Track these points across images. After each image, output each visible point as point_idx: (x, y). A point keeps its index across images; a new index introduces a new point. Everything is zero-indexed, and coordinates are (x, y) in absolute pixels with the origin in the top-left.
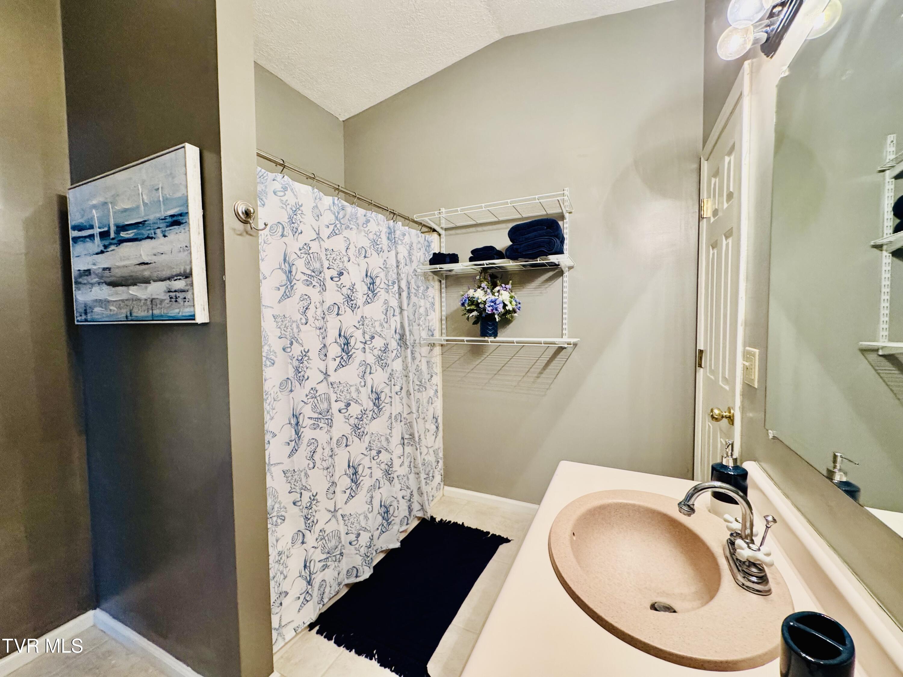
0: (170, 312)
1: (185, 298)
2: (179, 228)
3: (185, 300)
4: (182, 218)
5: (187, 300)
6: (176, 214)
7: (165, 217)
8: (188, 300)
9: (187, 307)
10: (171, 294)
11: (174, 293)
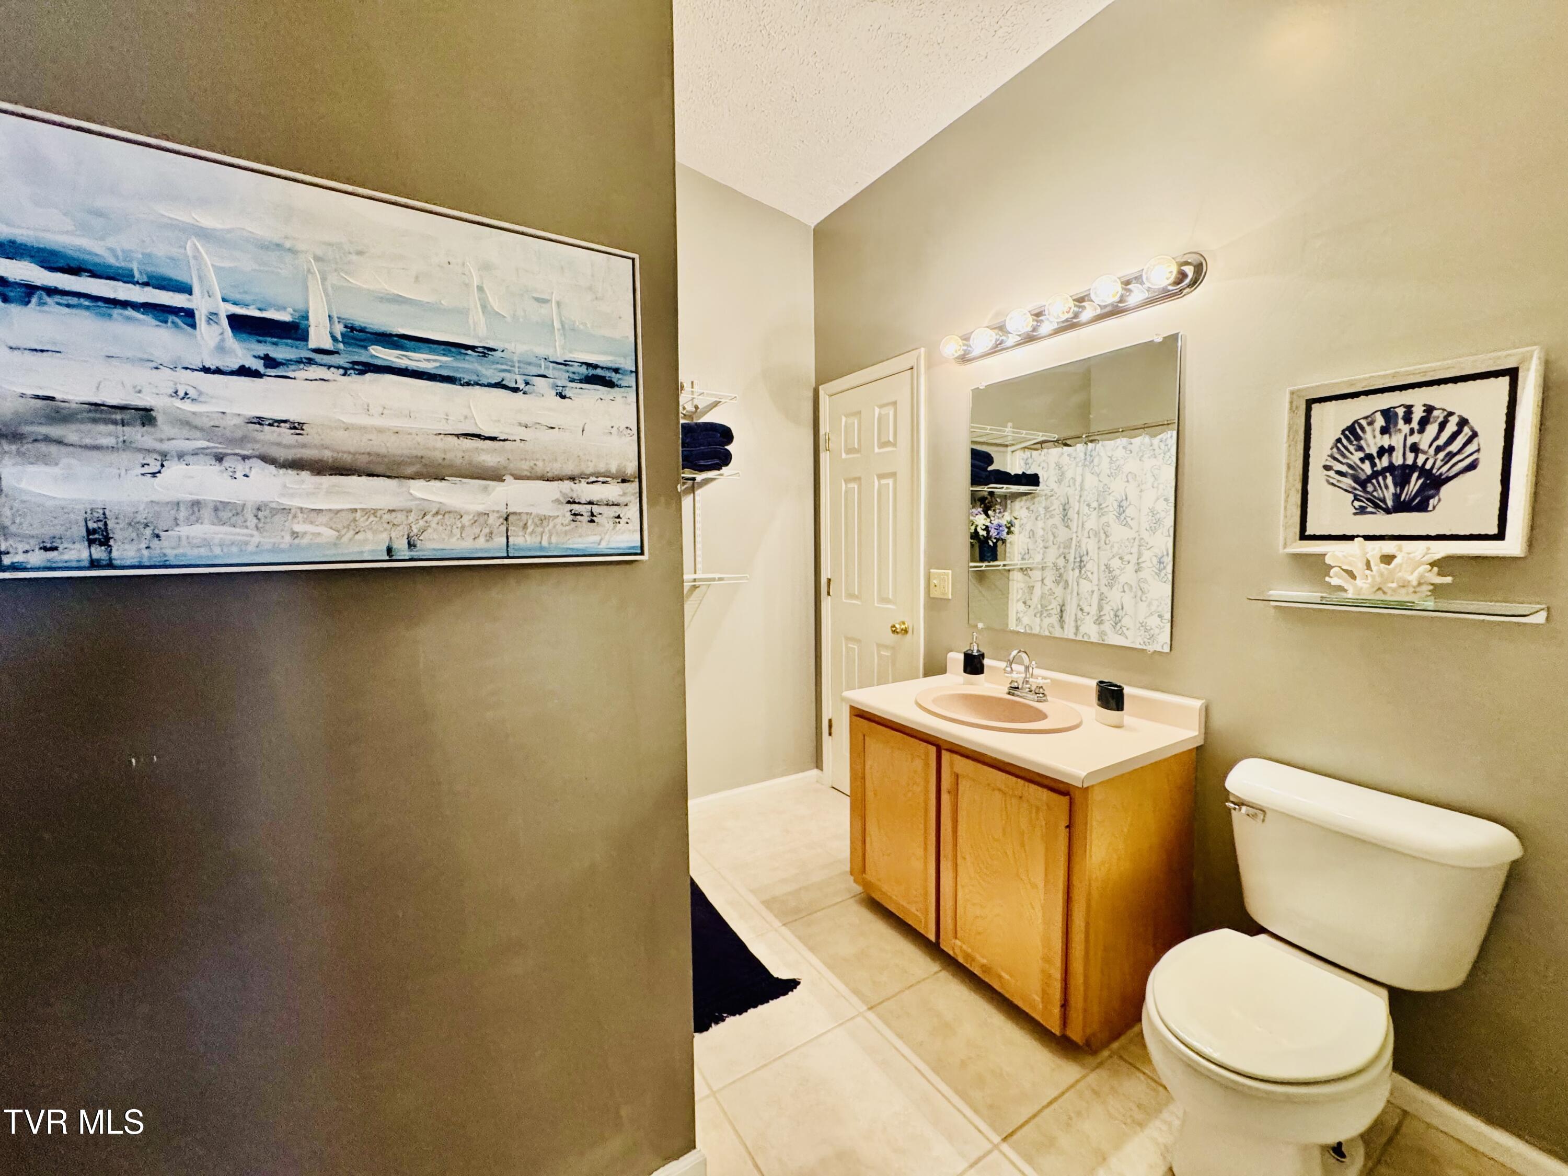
0: (570, 541)
1: (619, 517)
2: (609, 392)
3: (618, 520)
4: (618, 376)
5: (623, 521)
6: (601, 364)
7: (565, 361)
8: (626, 520)
9: (622, 533)
10: (576, 508)
11: (589, 507)
